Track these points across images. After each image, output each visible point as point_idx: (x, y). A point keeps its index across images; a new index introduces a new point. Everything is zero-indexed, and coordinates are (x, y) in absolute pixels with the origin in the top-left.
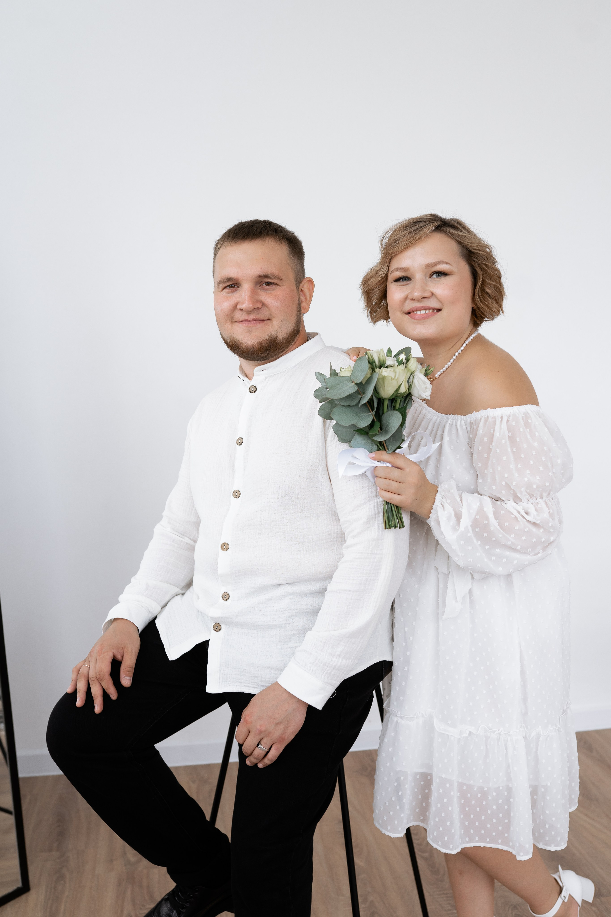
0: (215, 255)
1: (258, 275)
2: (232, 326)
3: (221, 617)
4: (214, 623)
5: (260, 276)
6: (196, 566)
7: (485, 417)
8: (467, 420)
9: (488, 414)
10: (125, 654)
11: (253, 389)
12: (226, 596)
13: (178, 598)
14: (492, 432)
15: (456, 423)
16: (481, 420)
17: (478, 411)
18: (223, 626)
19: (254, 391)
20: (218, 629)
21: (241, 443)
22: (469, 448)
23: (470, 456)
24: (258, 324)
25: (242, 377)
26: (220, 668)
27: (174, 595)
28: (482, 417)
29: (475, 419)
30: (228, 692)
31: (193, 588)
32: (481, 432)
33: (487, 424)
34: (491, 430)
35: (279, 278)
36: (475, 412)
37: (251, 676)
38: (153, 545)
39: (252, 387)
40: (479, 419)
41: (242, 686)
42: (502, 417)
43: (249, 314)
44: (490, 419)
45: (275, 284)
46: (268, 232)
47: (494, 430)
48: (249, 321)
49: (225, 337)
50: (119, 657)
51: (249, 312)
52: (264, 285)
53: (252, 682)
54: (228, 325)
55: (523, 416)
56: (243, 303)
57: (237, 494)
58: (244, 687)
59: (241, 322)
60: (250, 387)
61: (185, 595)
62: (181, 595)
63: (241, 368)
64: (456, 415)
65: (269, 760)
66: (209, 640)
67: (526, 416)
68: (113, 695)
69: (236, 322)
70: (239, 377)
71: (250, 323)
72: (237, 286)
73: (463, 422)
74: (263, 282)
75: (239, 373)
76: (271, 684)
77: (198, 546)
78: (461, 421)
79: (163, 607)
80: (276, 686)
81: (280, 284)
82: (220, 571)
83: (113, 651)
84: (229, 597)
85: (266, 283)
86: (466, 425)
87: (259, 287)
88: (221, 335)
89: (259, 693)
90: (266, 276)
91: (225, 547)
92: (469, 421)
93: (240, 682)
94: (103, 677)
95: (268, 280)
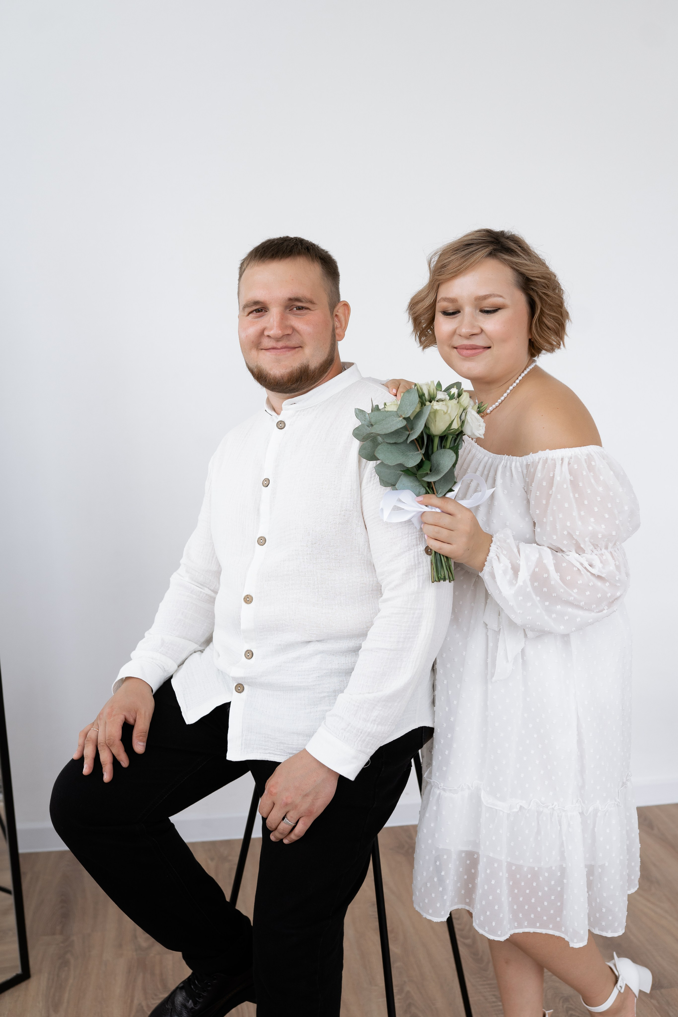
0: (241, 276)
1: (288, 298)
2: (258, 354)
3: (244, 677)
4: (237, 683)
5: (290, 299)
6: (217, 620)
7: (543, 459)
8: (523, 462)
9: (547, 456)
10: (138, 717)
11: (281, 425)
12: (249, 654)
13: (197, 655)
14: (551, 475)
15: (511, 465)
16: (539, 462)
17: (535, 452)
18: (246, 687)
19: (282, 427)
20: (241, 690)
21: (267, 484)
22: (525, 492)
23: (525, 502)
24: (287, 353)
25: (269, 411)
26: (242, 733)
27: (192, 652)
28: (540, 459)
29: (532, 461)
30: (251, 759)
31: (213, 644)
32: (539, 476)
33: (546, 467)
34: (551, 473)
35: (312, 302)
36: (532, 453)
37: (277, 743)
38: (168, 596)
39: (280, 423)
40: (537, 461)
41: (266, 753)
42: (562, 459)
43: (278, 341)
44: (549, 461)
45: (307, 309)
46: (299, 250)
47: (554, 474)
48: (278, 349)
49: (251, 366)
50: (131, 721)
51: (278, 340)
52: (295, 309)
53: (277, 749)
54: (254, 353)
55: (586, 458)
56: (271, 329)
57: (262, 541)
58: (269, 755)
59: (269, 350)
60: (277, 423)
61: (205, 652)
62: (200, 652)
63: (268, 401)
64: (511, 456)
65: (295, 835)
66: (231, 702)
67: (589, 458)
68: (124, 762)
69: (262, 349)
70: (266, 410)
71: (278, 351)
72: (265, 311)
73: (518, 464)
74: (293, 306)
75: (266, 407)
76: (298, 752)
77: (219, 598)
78: (516, 462)
79: (180, 665)
80: (304, 753)
81: (313, 309)
82: (243, 627)
83: (124, 713)
84: (253, 655)
85: (296, 307)
86: (521, 467)
87: (289, 312)
88: (247, 364)
89: (285, 761)
90: (298, 300)
91: (248, 599)
92: (525, 463)
93: (264, 749)
94: (113, 742)
95: (300, 304)
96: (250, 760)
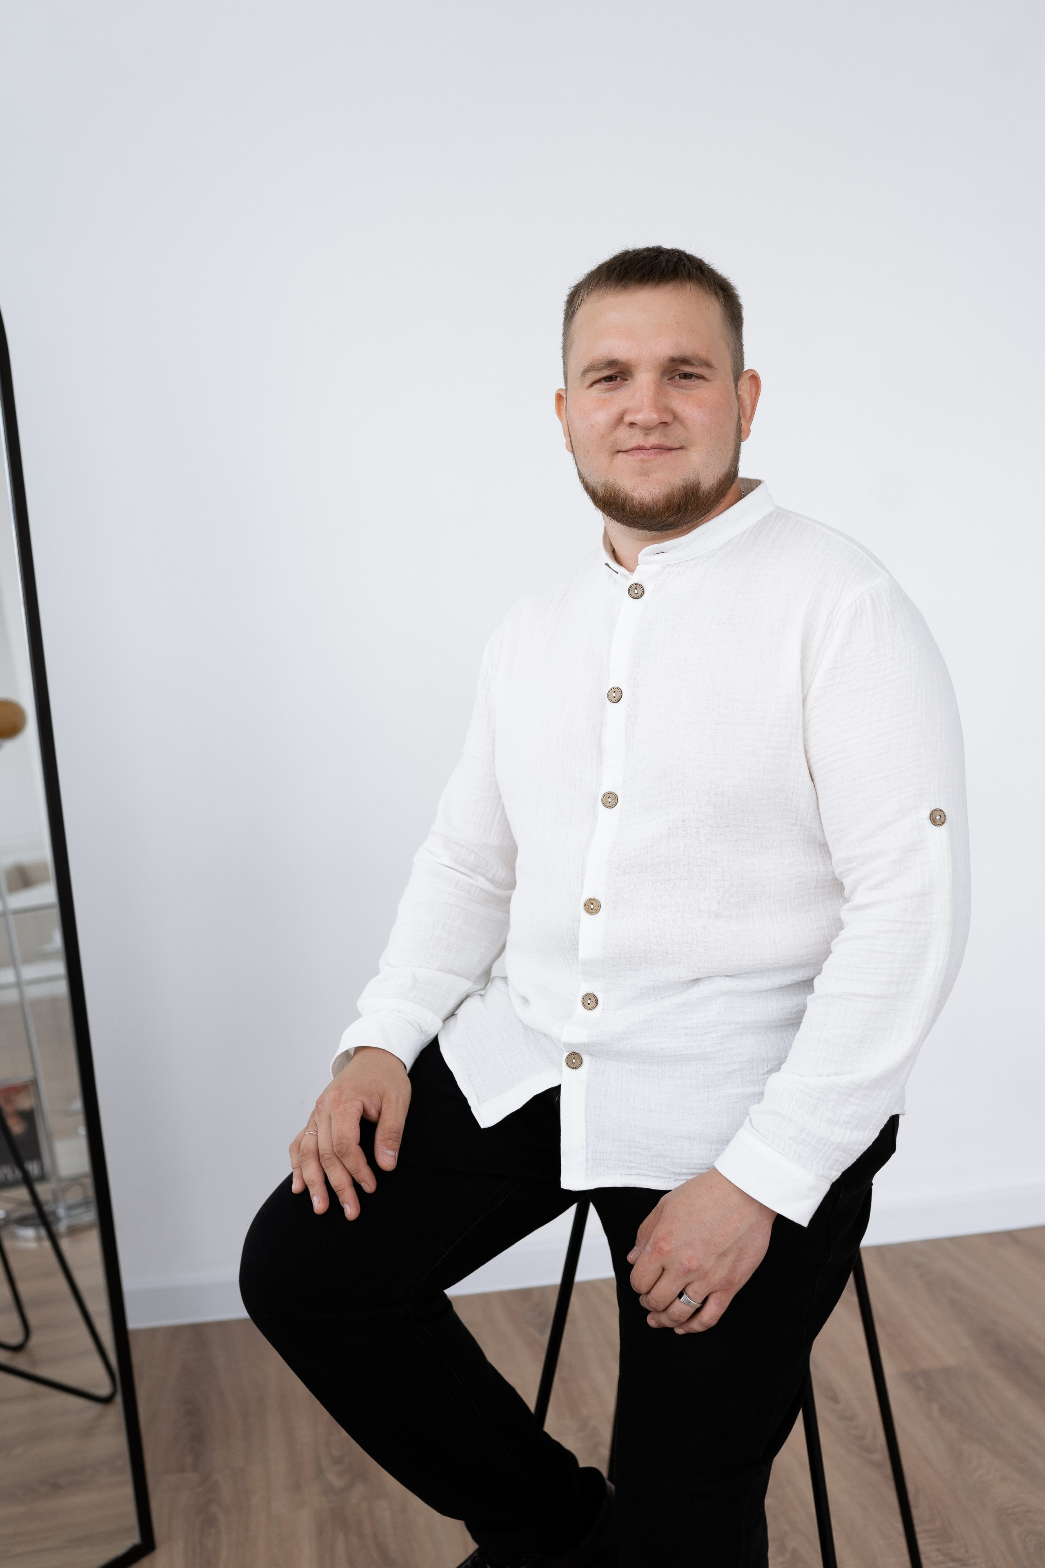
1: (670, 357)
2: (611, 460)
3: (588, 1043)
4: (568, 1052)
5: (672, 359)
10: (384, 1107)
11: (636, 592)
12: (590, 1001)
18: (585, 1058)
19: (638, 595)
20: (576, 1065)
21: (617, 698)
24: (662, 457)
25: (612, 564)
26: (587, 1141)
27: (467, 996)
30: (606, 1187)
35: (708, 365)
37: (651, 1160)
39: (634, 587)
41: (629, 1176)
43: (647, 434)
45: (700, 377)
46: (688, 273)
48: (646, 450)
50: (373, 1113)
51: (648, 431)
52: (678, 377)
53: (654, 1167)
54: (603, 458)
56: (637, 412)
57: (610, 800)
58: (641, 1178)
59: (630, 452)
60: (630, 587)
65: (702, 1324)
66: (560, 1086)
68: (369, 1185)
69: (619, 451)
71: (647, 453)
72: (625, 378)
74: (677, 372)
80: (713, 1176)
81: (709, 378)
82: (583, 954)
83: (361, 1098)
84: (597, 1003)
85: (680, 374)
87: (669, 382)
89: (674, 1189)
90: (684, 360)
91: (592, 907)
93: (628, 1167)
94: (347, 1149)
95: (688, 369)
96: (604, 1188)
